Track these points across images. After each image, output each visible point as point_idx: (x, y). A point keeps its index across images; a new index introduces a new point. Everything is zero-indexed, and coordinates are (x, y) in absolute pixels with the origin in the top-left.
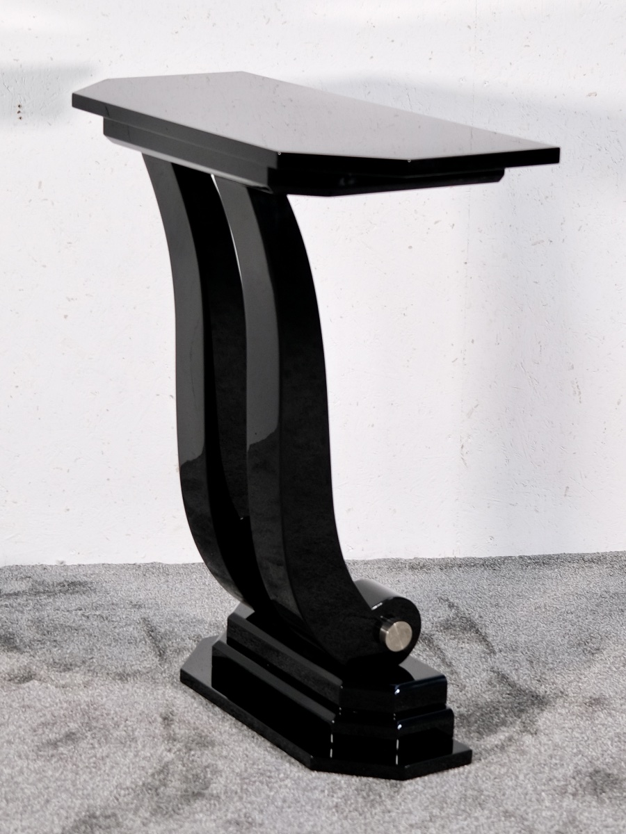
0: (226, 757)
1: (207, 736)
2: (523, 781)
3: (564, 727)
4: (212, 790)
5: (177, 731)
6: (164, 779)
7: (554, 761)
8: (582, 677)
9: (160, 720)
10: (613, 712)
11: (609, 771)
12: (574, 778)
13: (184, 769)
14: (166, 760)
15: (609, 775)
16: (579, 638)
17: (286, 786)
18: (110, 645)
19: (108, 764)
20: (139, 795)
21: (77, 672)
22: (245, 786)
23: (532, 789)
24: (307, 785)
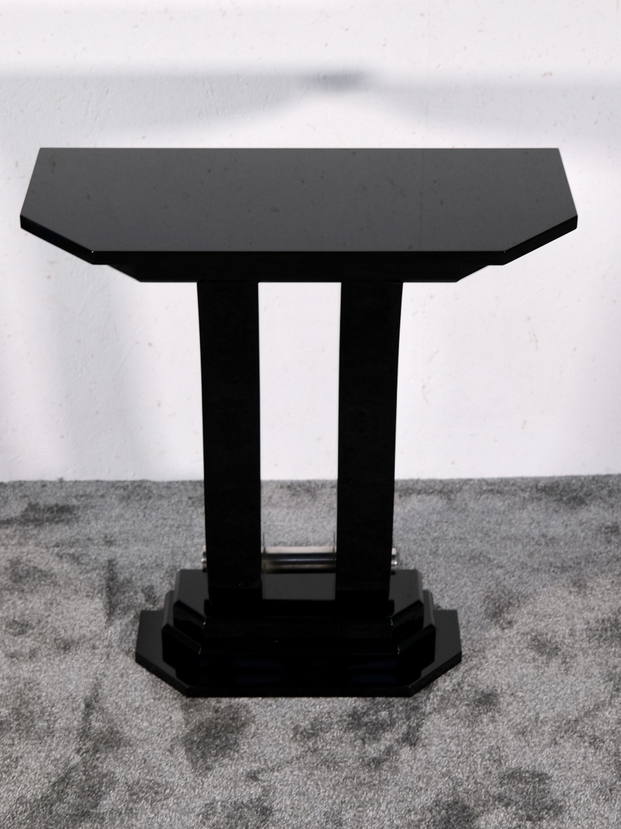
0: (126, 762)
1: (117, 732)
2: (384, 812)
3: (444, 736)
4: (100, 809)
5: (93, 723)
6: (62, 791)
7: (421, 784)
8: (483, 661)
9: (83, 706)
10: (497, 715)
11: (467, 803)
12: (431, 811)
13: (84, 777)
14: (72, 763)
15: (465, 808)
16: (497, 605)
17: (168, 805)
18: (69, 598)
19: (19, 767)
20: (34, 812)
21: (29, 637)
22: (131, 805)
23: (388, 823)
24: (188, 805)
